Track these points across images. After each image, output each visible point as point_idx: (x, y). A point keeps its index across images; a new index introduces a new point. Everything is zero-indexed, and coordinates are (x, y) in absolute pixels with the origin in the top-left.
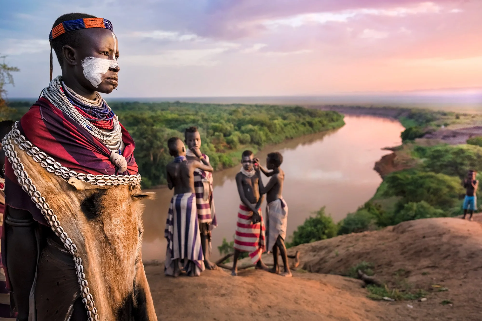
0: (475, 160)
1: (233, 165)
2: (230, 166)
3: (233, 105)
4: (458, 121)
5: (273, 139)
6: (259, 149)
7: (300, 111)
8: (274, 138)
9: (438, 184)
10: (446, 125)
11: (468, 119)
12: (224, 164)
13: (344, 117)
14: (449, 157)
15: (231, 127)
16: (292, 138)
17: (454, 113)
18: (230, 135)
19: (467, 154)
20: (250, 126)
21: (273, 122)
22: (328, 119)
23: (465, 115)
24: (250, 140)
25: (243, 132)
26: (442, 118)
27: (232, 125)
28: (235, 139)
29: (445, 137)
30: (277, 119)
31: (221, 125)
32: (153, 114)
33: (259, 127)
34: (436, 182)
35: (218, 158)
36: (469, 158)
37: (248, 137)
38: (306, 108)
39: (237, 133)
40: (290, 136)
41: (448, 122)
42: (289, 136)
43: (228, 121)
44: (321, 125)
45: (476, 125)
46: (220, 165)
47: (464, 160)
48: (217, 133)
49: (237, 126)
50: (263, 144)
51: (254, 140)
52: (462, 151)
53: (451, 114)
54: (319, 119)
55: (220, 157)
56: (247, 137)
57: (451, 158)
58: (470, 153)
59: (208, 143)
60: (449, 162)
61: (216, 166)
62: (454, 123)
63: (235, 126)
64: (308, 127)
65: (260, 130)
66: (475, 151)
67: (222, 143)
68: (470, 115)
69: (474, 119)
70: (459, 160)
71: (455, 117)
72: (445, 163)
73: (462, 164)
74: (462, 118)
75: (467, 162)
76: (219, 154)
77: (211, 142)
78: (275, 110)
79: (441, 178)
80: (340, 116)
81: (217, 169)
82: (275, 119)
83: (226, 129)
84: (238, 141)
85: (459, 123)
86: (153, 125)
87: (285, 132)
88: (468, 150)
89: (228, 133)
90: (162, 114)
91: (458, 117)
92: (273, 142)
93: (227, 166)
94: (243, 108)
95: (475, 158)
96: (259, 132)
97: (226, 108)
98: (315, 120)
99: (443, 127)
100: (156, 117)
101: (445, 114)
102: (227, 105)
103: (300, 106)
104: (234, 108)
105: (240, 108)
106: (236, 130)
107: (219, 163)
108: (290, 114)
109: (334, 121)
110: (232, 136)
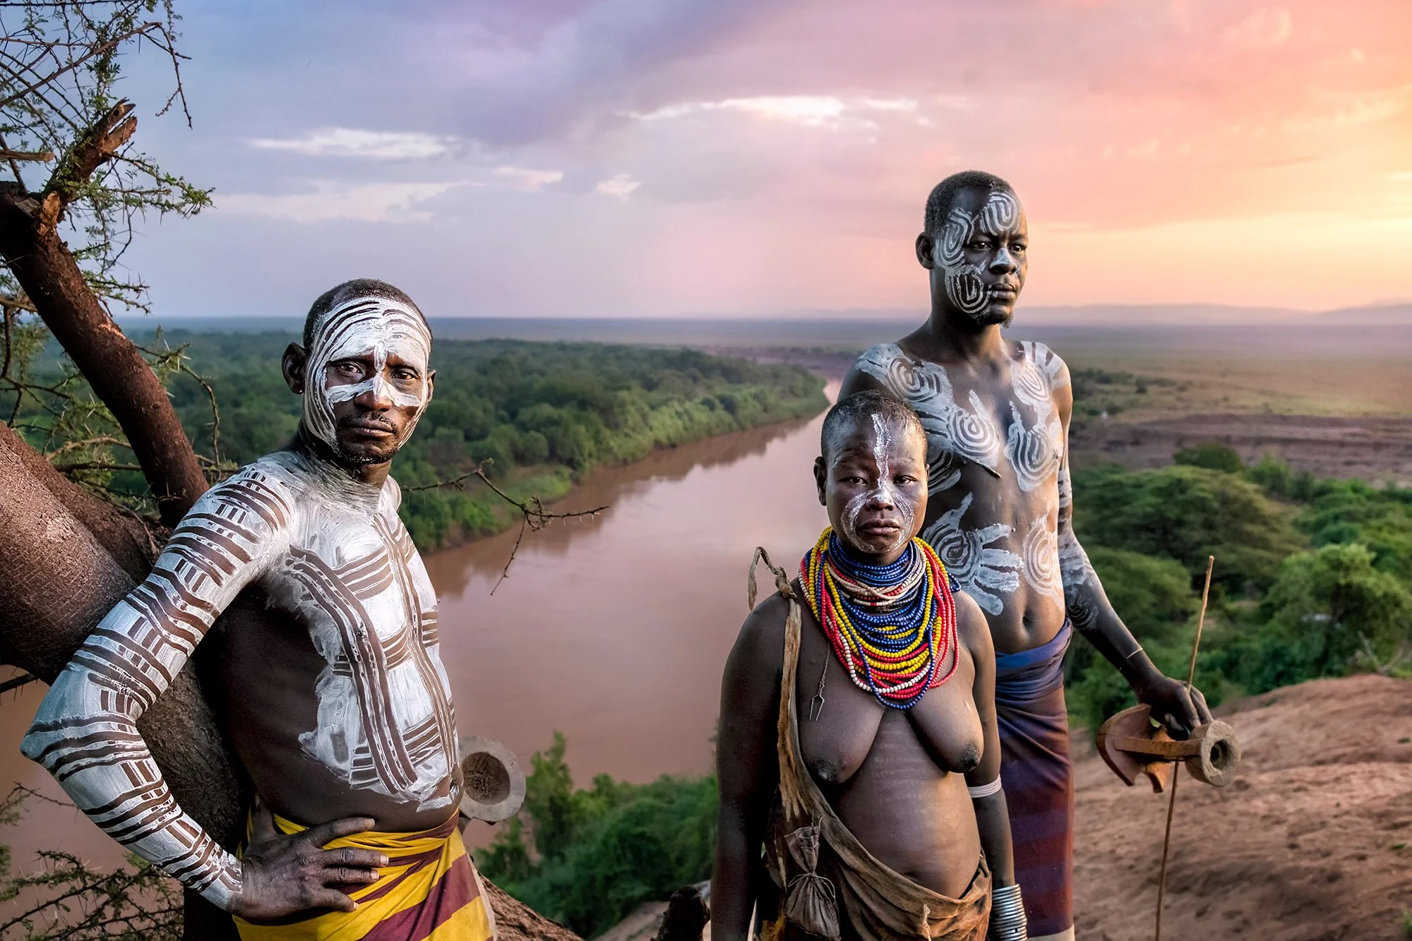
0: (1216, 513)
1: (494, 529)
2: (487, 533)
3: (490, 342)
4: (1143, 399)
5: (615, 450)
6: (576, 481)
7: (695, 364)
8: (620, 446)
9: (1125, 583)
10: (1113, 411)
11: (1168, 393)
12: (467, 528)
13: (824, 384)
14: (1146, 503)
15: (485, 411)
16: (673, 446)
17: (1130, 376)
18: (483, 435)
19: (1195, 492)
20: (546, 410)
21: (616, 397)
22: (778, 389)
23: (1160, 382)
24: (546, 453)
25: (523, 427)
26: (1102, 392)
27: (490, 406)
28: (502, 448)
29: (1113, 445)
30: (629, 388)
31: (455, 405)
32: (237, 368)
33: (575, 411)
34: (1119, 575)
35: (447, 508)
36: (1201, 505)
37: (540, 441)
38: (713, 353)
39: (508, 429)
40: (669, 439)
41: (1118, 400)
42: (664, 440)
43: (478, 391)
44: (759, 407)
45: (1193, 412)
46: (454, 529)
47: (1186, 511)
48: (441, 431)
49: (505, 408)
50: (587, 465)
51: (559, 452)
52: (1180, 486)
53: (1122, 378)
54: (754, 390)
55: (453, 504)
56: (536, 440)
57: (1152, 506)
58: (1203, 490)
59: (414, 461)
60: (1146, 516)
61: (443, 531)
62: (1133, 404)
63: (497, 406)
64: (721, 412)
65: (578, 419)
66: (1216, 485)
67: (458, 461)
68: (1172, 383)
69: (1185, 395)
70: (1173, 513)
71: (1133, 389)
72: (1135, 521)
73: (1180, 523)
74: (1152, 389)
75: (1192, 517)
76: (453, 494)
77: (424, 459)
78: (618, 358)
79: (1133, 565)
80: (813, 380)
81: (445, 543)
82: (621, 388)
83: (473, 416)
84: (511, 455)
85: (1145, 406)
86: (236, 404)
87: (651, 429)
88: (1196, 481)
89: (477, 431)
90: (264, 368)
91: (1141, 390)
92: (616, 457)
93: (477, 532)
94: (522, 352)
95: (1216, 505)
96: (573, 427)
97: (469, 351)
98: (742, 393)
99: (1105, 415)
100: (247, 379)
101: (1106, 380)
102: (471, 344)
103: (694, 350)
104: (493, 353)
105: (513, 353)
106: (502, 420)
107: (451, 522)
108: (667, 372)
109: (797, 396)
110: (489, 439)
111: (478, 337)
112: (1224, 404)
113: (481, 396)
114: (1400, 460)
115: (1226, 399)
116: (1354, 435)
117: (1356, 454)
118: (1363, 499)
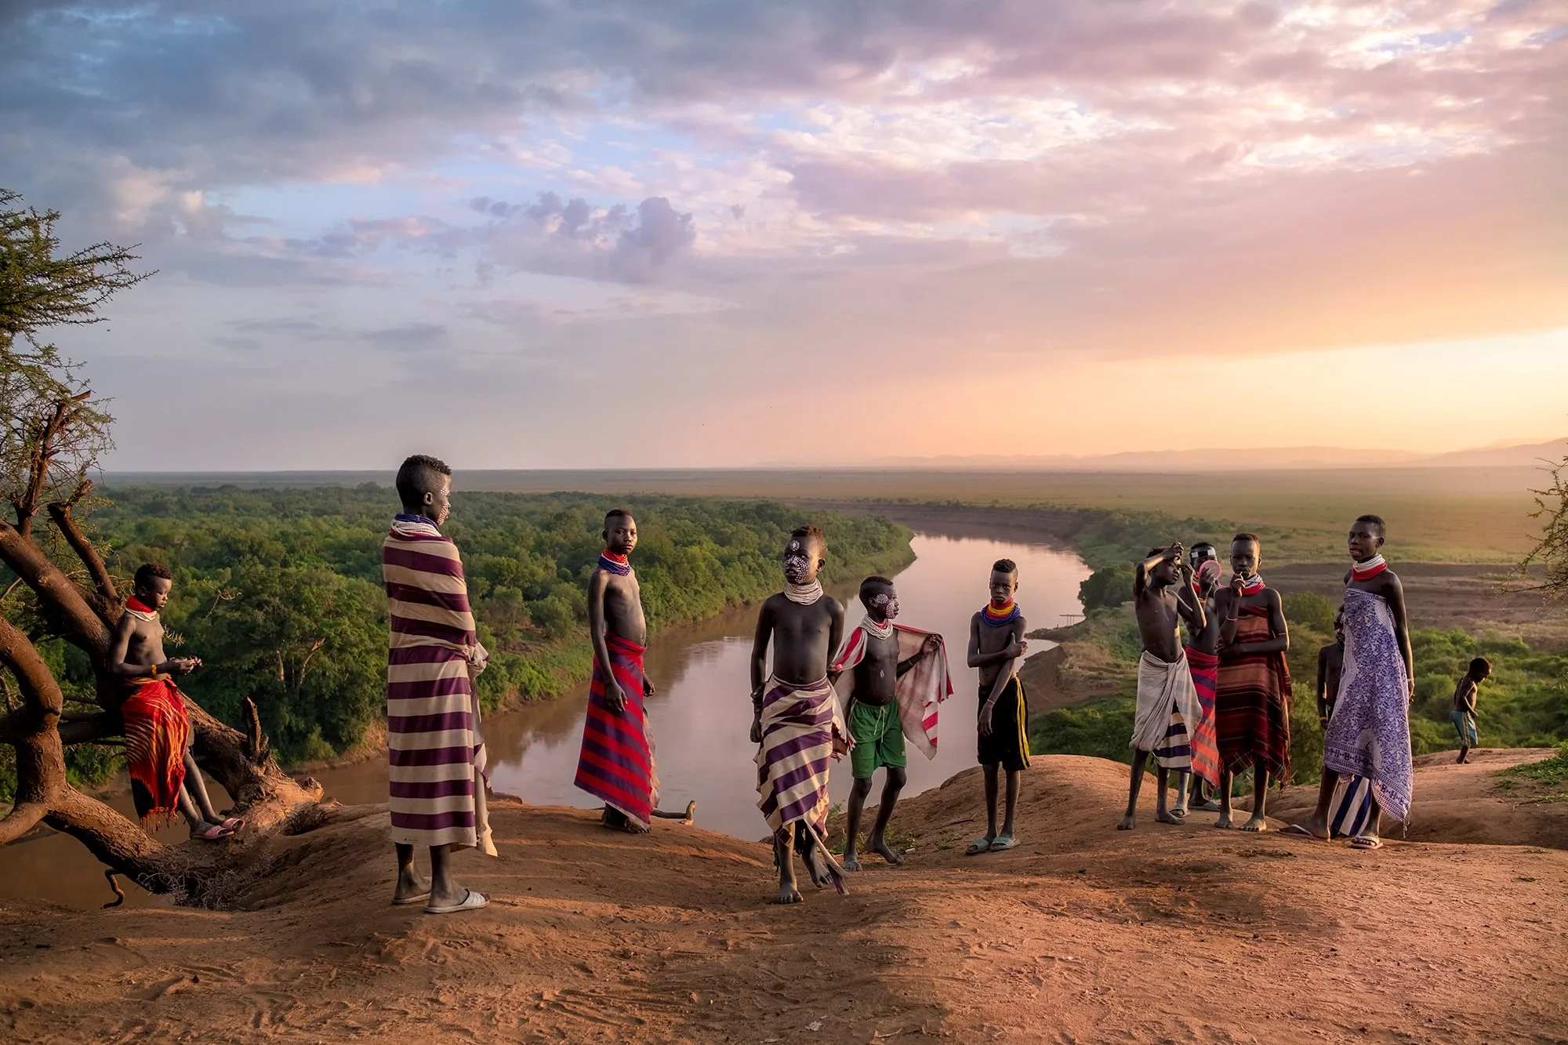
1: (554, 693)
2: (546, 697)
3: (556, 496)
7: (772, 517)
11: (1271, 542)
12: (525, 692)
13: (911, 538)
15: (547, 568)
16: (747, 602)
18: (544, 594)
21: (685, 553)
22: (860, 542)
27: (552, 563)
28: (563, 607)
30: (700, 543)
31: (514, 563)
32: (287, 526)
35: (503, 672)
38: (792, 505)
39: (570, 587)
40: (742, 594)
42: (737, 597)
43: (540, 548)
44: (838, 561)
45: (1294, 561)
46: (511, 693)
48: (501, 589)
49: (569, 566)
55: (510, 667)
61: (499, 695)
63: (560, 564)
67: (517, 621)
68: (1275, 531)
69: (1289, 543)
76: (509, 657)
78: (691, 511)
80: (899, 534)
81: (501, 706)
82: (691, 543)
83: (534, 575)
86: (286, 563)
87: (724, 585)
89: (537, 590)
90: (317, 526)
93: (535, 696)
94: (586, 506)
97: (533, 506)
100: (296, 536)
102: (536, 498)
103: (773, 501)
104: (556, 507)
105: (579, 507)
106: (566, 579)
107: (507, 685)
108: (743, 526)
109: (881, 549)
110: (549, 598)
111: (546, 490)
112: (1329, 552)
113: (543, 553)
114: (1512, 609)
115: (1331, 548)
116: (1460, 584)
117: (1465, 604)
118: (1462, 651)
